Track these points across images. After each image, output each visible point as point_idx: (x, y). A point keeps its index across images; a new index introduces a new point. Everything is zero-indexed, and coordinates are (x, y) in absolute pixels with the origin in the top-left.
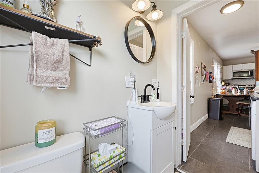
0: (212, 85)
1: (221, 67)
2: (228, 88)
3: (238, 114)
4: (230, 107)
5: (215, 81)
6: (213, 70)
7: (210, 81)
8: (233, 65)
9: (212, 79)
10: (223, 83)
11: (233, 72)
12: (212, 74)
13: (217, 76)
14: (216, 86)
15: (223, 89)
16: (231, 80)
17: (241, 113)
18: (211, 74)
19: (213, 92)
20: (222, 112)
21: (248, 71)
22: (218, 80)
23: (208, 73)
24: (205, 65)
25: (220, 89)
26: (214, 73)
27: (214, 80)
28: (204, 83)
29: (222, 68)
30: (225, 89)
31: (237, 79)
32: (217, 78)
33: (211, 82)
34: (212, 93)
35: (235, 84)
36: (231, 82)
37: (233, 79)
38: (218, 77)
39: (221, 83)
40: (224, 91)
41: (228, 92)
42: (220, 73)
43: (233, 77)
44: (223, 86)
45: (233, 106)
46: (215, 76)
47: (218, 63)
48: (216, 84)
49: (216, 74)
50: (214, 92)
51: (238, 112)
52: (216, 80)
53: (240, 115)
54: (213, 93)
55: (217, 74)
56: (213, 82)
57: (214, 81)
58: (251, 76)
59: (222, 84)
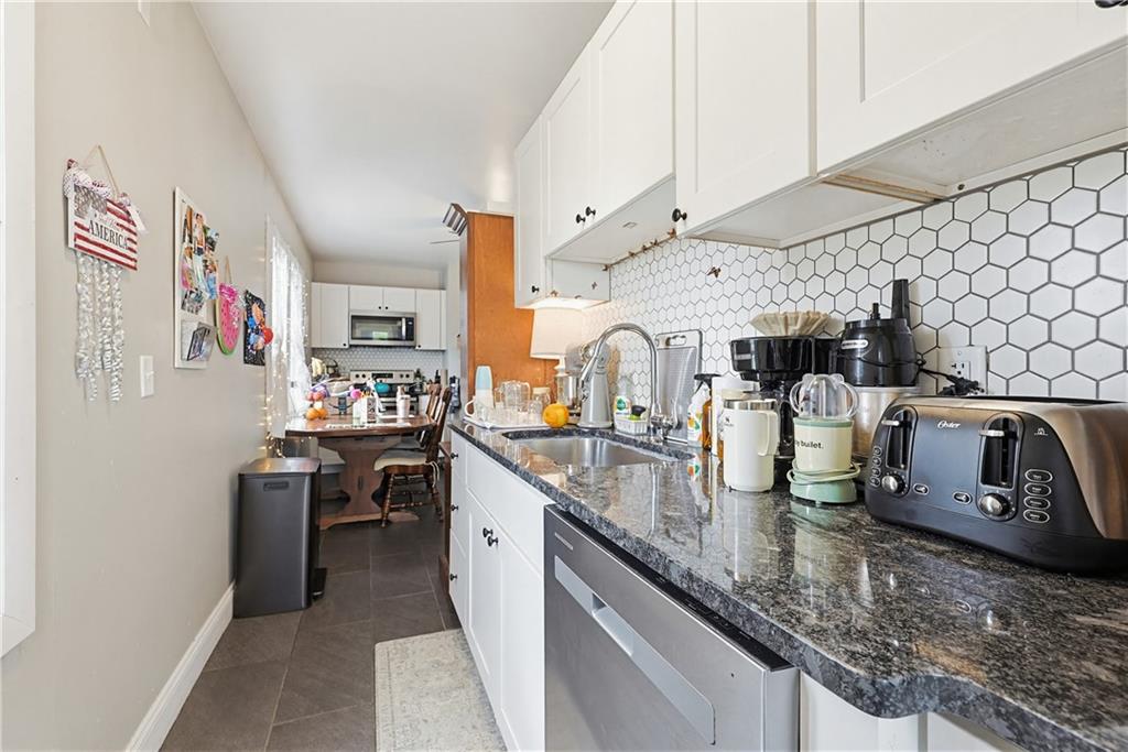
0: (262, 375)
1: (306, 284)
2: (336, 389)
3: (378, 516)
4: (349, 492)
5: (280, 356)
6: (268, 286)
7: (246, 352)
8: (352, 287)
9: (261, 339)
10: (316, 362)
11: (353, 317)
12: (262, 306)
13: (289, 325)
14: (285, 380)
15: (316, 396)
16: (342, 349)
17: (391, 510)
18: (255, 307)
19: (269, 418)
20: (317, 523)
21: (400, 319)
22: (292, 349)
23: (232, 293)
24: (205, 230)
25: (302, 396)
26: (274, 304)
27: (274, 344)
28: (191, 364)
29: (308, 290)
30: (326, 396)
31: (364, 346)
32: (288, 338)
33: (256, 358)
34: (262, 424)
35: (356, 368)
36: (344, 362)
37: (351, 346)
38: (292, 334)
39: (308, 363)
40: (318, 405)
41: (337, 411)
42: (301, 315)
43: (353, 338)
44: (318, 378)
45: (360, 485)
46: (277, 322)
47: (295, 259)
48: (284, 370)
49: (285, 316)
50: (274, 420)
51: (382, 506)
52: (284, 348)
53: (388, 522)
54: (265, 428)
55: (289, 316)
56: (266, 356)
57: (274, 352)
58: (407, 339)
59: (312, 372)
